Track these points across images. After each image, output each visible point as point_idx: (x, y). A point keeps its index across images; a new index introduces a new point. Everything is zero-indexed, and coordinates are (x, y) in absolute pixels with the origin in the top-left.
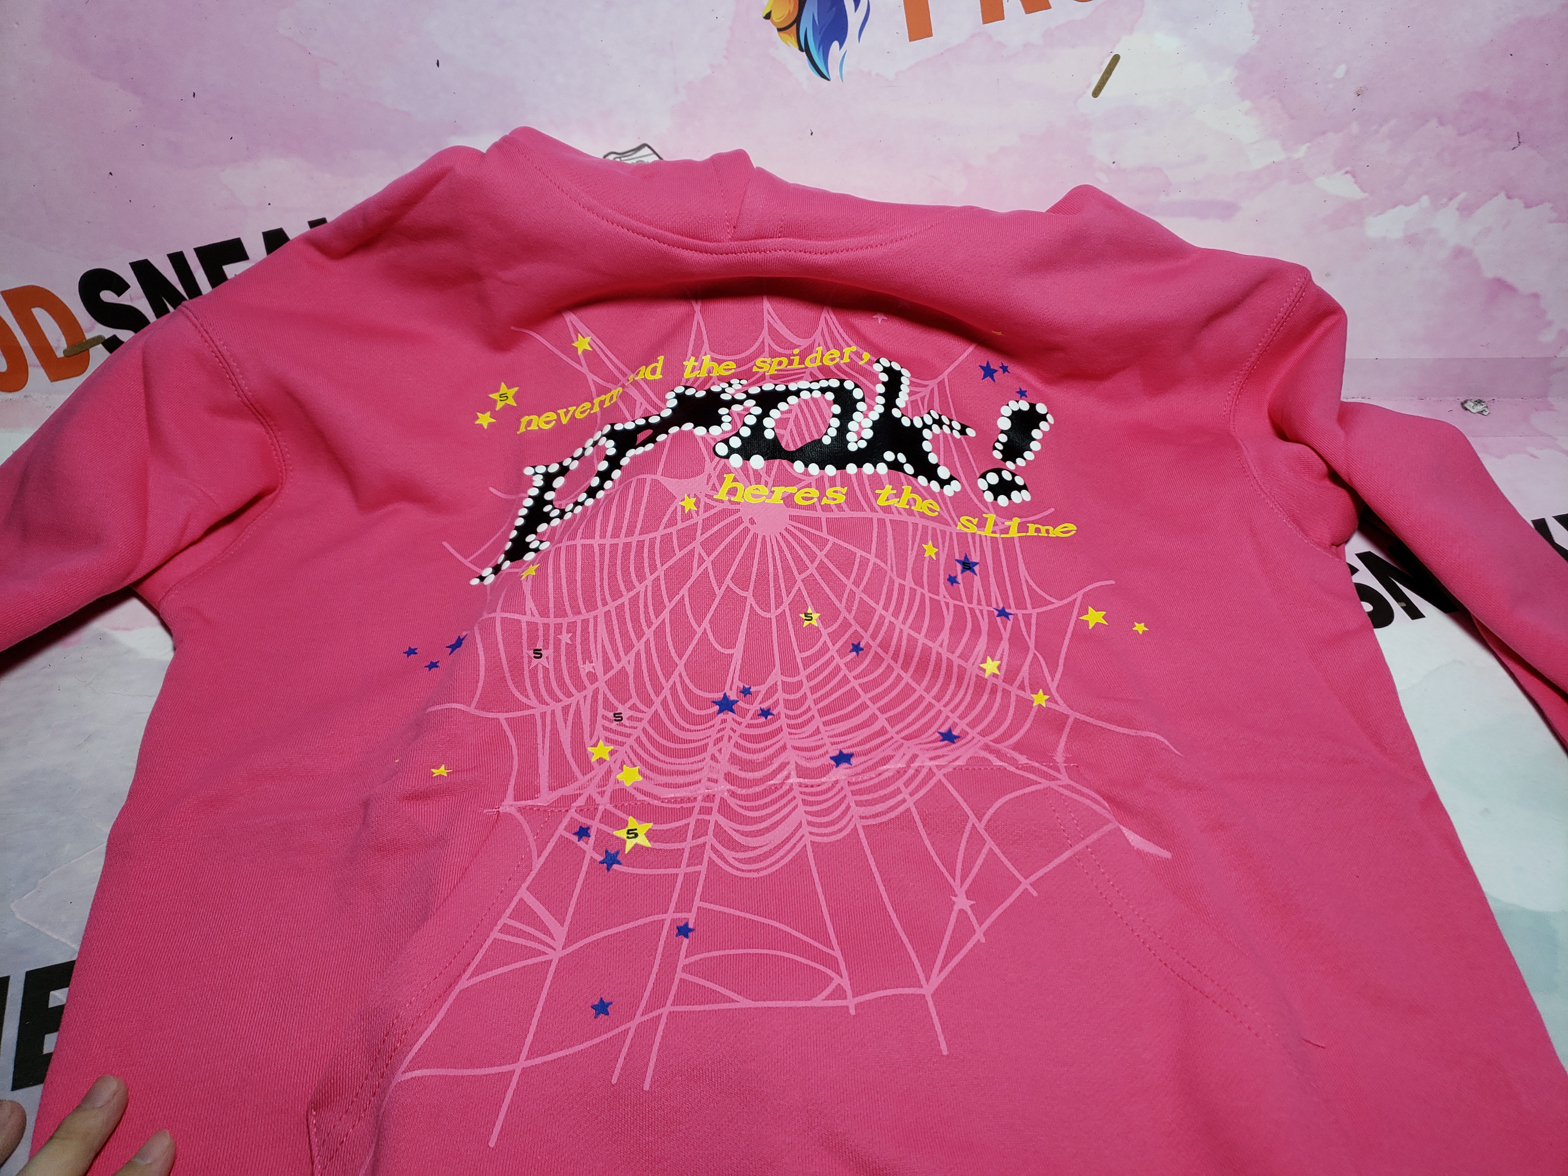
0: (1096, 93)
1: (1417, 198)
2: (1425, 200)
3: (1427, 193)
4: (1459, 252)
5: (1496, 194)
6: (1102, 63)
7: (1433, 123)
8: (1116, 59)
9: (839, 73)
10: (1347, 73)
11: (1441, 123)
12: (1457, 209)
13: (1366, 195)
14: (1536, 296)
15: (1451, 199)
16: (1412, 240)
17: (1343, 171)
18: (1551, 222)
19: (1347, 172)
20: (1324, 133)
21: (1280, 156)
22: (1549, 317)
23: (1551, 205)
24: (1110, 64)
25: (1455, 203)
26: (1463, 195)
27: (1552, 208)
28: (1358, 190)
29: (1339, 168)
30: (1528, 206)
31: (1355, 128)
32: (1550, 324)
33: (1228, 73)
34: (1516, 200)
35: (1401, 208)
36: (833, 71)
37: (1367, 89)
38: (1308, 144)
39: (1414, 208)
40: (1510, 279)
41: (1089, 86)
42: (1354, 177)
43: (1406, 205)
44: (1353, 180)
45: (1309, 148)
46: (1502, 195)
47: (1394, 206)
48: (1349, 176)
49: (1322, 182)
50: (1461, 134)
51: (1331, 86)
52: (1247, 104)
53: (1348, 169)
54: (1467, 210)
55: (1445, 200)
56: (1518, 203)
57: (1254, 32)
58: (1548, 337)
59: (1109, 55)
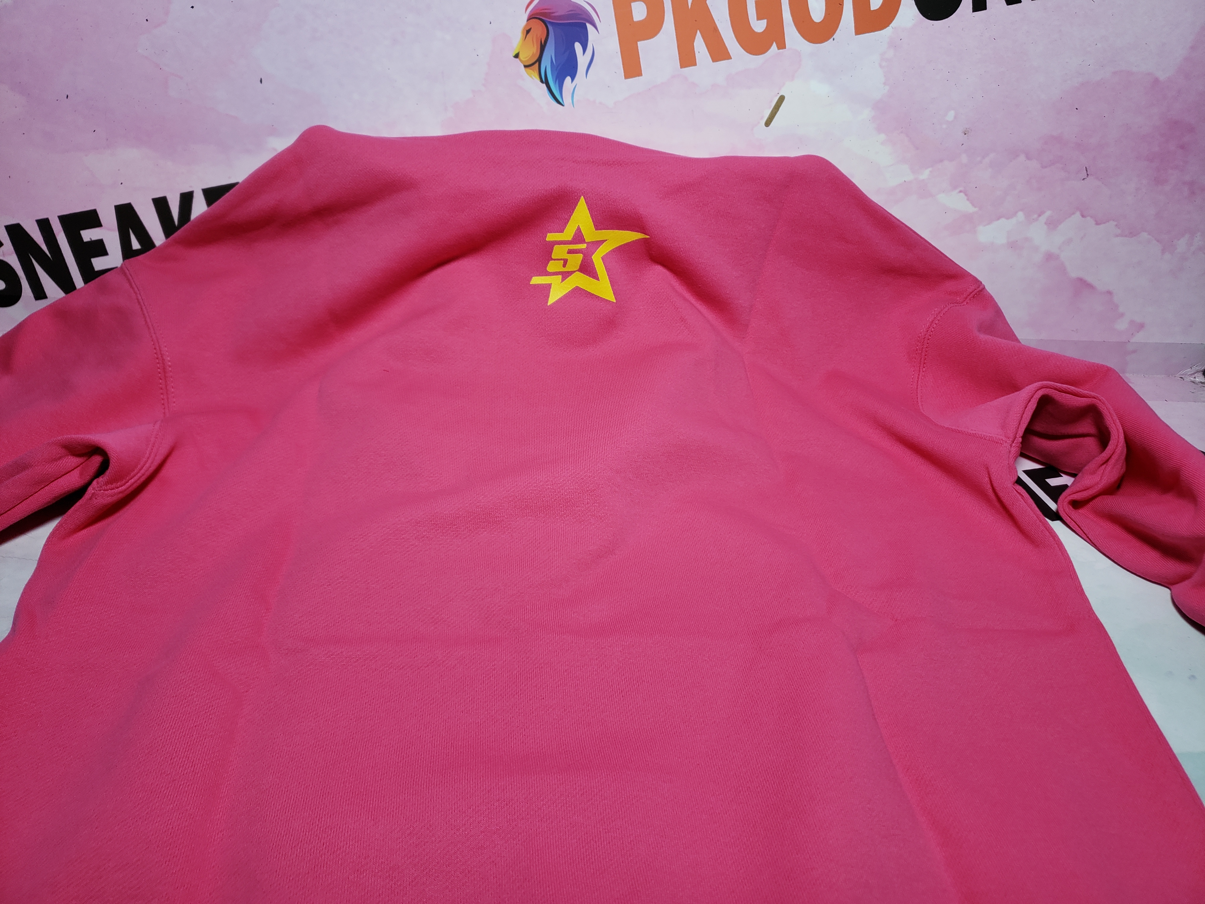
0: (768, 124)
1: (1015, 214)
2: (1021, 215)
3: (1022, 210)
4: (1050, 257)
5: (1073, 214)
6: (771, 102)
7: (1022, 158)
8: (782, 99)
9: (571, 101)
10: (955, 117)
11: (1028, 158)
12: (1045, 223)
13: (976, 209)
14: (1109, 293)
15: (1040, 216)
16: (1013, 245)
17: (958, 190)
18: (1117, 236)
19: (961, 192)
20: (941, 161)
21: (910, 177)
22: (1121, 310)
23: (1115, 223)
24: (777, 102)
25: (1043, 219)
26: (1048, 213)
27: (1116, 225)
28: (970, 205)
29: (955, 188)
30: (1097, 224)
31: (964, 159)
32: (1122, 315)
33: (867, 113)
34: (1089, 218)
35: (1003, 221)
36: (567, 99)
37: (971, 130)
38: (930, 169)
39: (1014, 220)
40: (1090, 279)
41: (762, 118)
42: (966, 195)
43: (1008, 218)
44: (966, 198)
45: (931, 172)
46: (1078, 214)
47: (998, 219)
48: (962, 194)
49: (942, 198)
50: (1044, 167)
51: (944, 126)
52: (883, 137)
53: (961, 189)
54: (1052, 224)
55: (1035, 216)
56: (1090, 220)
57: (885, 84)
58: (1122, 325)
59: (776, 96)
